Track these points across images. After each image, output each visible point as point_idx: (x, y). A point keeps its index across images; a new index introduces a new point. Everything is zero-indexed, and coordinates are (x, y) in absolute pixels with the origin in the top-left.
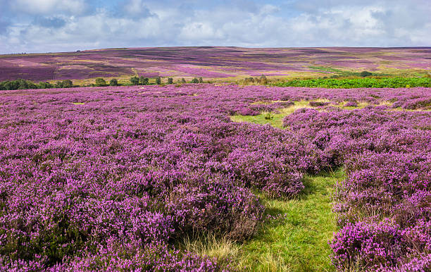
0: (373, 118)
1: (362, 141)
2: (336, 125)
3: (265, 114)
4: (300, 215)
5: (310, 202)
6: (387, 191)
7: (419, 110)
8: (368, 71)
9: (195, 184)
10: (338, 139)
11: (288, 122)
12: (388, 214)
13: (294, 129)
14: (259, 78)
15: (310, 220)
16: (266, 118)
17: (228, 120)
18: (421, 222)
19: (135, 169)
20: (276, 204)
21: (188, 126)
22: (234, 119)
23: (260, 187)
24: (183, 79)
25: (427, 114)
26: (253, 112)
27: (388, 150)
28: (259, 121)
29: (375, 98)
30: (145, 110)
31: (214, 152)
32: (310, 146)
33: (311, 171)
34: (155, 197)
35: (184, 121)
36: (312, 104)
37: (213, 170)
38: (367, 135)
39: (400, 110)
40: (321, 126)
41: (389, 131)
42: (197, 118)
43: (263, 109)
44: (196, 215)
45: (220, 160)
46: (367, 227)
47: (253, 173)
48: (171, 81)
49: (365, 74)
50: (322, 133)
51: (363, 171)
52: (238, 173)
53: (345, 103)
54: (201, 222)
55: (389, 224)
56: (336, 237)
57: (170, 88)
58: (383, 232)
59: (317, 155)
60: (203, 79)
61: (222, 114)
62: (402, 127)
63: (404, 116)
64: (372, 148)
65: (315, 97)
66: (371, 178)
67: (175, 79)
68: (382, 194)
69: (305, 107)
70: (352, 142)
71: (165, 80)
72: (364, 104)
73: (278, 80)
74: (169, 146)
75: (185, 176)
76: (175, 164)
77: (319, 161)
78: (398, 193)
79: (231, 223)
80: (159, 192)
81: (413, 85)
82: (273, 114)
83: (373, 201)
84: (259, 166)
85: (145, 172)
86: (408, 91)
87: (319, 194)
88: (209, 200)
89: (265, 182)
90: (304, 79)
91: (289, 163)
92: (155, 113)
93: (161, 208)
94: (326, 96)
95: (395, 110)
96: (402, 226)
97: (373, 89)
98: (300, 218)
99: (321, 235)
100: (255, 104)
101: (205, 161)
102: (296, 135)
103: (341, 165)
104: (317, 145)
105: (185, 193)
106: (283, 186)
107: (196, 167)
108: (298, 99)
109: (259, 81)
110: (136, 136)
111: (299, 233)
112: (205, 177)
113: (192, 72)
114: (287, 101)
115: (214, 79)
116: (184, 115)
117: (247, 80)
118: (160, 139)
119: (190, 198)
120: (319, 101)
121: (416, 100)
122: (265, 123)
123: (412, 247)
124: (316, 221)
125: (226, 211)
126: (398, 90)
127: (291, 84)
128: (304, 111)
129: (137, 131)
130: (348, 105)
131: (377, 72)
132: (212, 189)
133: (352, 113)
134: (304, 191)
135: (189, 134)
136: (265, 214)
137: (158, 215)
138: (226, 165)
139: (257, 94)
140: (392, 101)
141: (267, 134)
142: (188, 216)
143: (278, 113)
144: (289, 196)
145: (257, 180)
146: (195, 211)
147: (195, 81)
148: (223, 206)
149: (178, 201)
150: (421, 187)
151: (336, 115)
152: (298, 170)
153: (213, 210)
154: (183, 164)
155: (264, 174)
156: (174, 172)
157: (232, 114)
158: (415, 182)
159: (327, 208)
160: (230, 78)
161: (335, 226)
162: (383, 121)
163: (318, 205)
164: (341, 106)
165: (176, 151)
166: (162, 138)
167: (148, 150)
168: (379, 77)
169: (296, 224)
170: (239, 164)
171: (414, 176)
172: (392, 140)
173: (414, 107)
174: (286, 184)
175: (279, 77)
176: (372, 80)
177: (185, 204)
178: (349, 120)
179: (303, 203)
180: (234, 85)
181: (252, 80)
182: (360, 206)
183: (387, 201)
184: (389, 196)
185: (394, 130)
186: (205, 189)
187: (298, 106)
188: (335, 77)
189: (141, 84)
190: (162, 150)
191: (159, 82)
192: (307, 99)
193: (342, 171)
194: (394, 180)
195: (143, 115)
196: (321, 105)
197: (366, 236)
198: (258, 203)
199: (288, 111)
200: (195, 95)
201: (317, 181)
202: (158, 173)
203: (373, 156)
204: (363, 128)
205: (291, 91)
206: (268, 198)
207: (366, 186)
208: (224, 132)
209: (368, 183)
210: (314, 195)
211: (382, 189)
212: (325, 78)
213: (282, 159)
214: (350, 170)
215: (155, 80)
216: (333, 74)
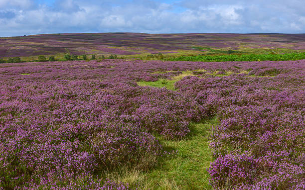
0: (236, 82)
1: (229, 98)
2: (211, 87)
3: (162, 80)
4: (187, 151)
5: (195, 141)
6: (246, 132)
7: (267, 76)
8: (232, 50)
9: (113, 130)
10: (213, 97)
11: (178, 86)
12: (247, 148)
13: (182, 90)
14: (157, 55)
15: (194, 154)
16: (163, 83)
17: (136, 85)
18: (269, 153)
19: (69, 121)
20: (170, 144)
21: (107, 89)
22: (140, 84)
23: (159, 132)
24: (103, 56)
25: (272, 79)
26: (153, 79)
27: (246, 104)
28: (157, 85)
29: (237, 68)
30: (75, 78)
31: (126, 108)
32: (193, 102)
33: (194, 120)
34: (83, 141)
35: (104, 86)
36: (194, 73)
37: (125, 121)
38: (233, 94)
39: (254, 77)
40: (200, 89)
41: (247, 91)
42: (113, 84)
43: (161, 77)
44: (113, 152)
45: (130, 113)
46: (233, 158)
47: (154, 122)
48: (94, 58)
49: (230, 52)
50: (201, 93)
51: (230, 119)
52: (143, 122)
53: (217, 72)
54: (117, 158)
55: (248, 154)
56: (212, 165)
57: (93, 63)
58: (244, 160)
59: (198, 109)
60: (117, 56)
61: (131, 81)
62: (255, 88)
63: (256, 80)
64: (235, 103)
65: (196, 68)
66: (235, 124)
67: (97, 56)
68: (243, 134)
69: (189, 75)
70: (222, 99)
71: (89, 57)
72: (230, 72)
73: (171, 56)
74: (93, 104)
75: (105, 125)
76: (98, 117)
77: (200, 113)
78: (254, 133)
79: (139, 158)
80: (86, 137)
81: (263, 59)
82: (167, 81)
83: (237, 139)
84: (158, 117)
85: (76, 123)
86: (259, 63)
87: (200, 136)
88: (122, 142)
89: (162, 128)
90: (189, 55)
91: (179, 115)
92: (83, 81)
93: (88, 149)
94: (204, 67)
95: (251, 76)
96: (257, 156)
97: (236, 62)
98: (188, 153)
99: (202, 164)
100: (154, 73)
101: (120, 114)
102: (184, 96)
103: (215, 115)
104: (199, 101)
105: (106, 138)
106: (175, 131)
107: (113, 119)
108: (185, 70)
109: (157, 57)
110: (69, 98)
111: (187, 163)
112: (120, 126)
113: (109, 51)
114: (177, 71)
115: (125, 56)
116: (103, 82)
117: (149, 57)
118: (86, 99)
119: (109, 141)
120: (199, 71)
121: (264, 70)
122: (162, 87)
123: (263, 170)
124: (198, 155)
125: (135, 149)
126: (253, 63)
127: (180, 59)
128: (189, 78)
129: (70, 93)
130: (219, 74)
131: (238, 50)
132: (125, 134)
133: (221, 79)
134: (190, 134)
135: (107, 96)
136: (163, 151)
137: (85, 154)
138: (134, 117)
139: (156, 66)
140: (249, 70)
141: (163, 95)
142: (107, 154)
143: (170, 79)
144: (179, 138)
145: (157, 127)
146: (112, 150)
147: (112, 57)
148: (133, 146)
149: (100, 144)
150: (269, 129)
151: (212, 80)
152: (185, 119)
153: (125, 149)
154: (103, 117)
155: (162, 122)
156: (97, 123)
157: (139, 80)
158: (265, 125)
159: (206, 145)
160: (137, 55)
161: (212, 158)
162: (242, 84)
163: (200, 143)
164: (214, 74)
165: (99, 108)
166: (88, 98)
167: (77, 107)
168: (240, 54)
169: (185, 157)
170: (144, 115)
171: (264, 121)
172: (250, 97)
173: (263, 74)
174: (177, 129)
175: (172, 54)
176: (235, 56)
177: (105, 146)
178: (221, 83)
179: (190, 142)
180: (139, 60)
181: (152, 56)
182: (229, 143)
183: (246, 139)
184: (247, 136)
185: (250, 90)
186: (120, 134)
187: (184, 75)
188: (210, 54)
189: (72, 60)
190: (89, 107)
191: (85, 58)
192: (191, 70)
193: (216, 119)
194: (251, 124)
195: (74, 82)
196: (201, 73)
197: (232, 164)
198: (158, 143)
199: (178, 78)
200: (112, 67)
201: (199, 126)
202: (85, 124)
203: (236, 108)
204: (229, 89)
205: (180, 64)
206: (165, 140)
207: (232, 129)
208: (133, 94)
209: (233, 127)
210: (196, 137)
211: (243, 131)
212: (203, 54)
213: (174, 111)
214: (221, 118)
215: (82, 57)
216: (208, 52)
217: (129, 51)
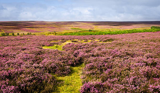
0: (93, 46)
1: (90, 54)
2: (81, 48)
3: (55, 45)
4: (69, 81)
5: (73, 76)
6: (98, 70)
7: (108, 42)
8: (91, 29)
9: (29, 73)
10: (82, 53)
11: (64, 48)
12: (99, 78)
13: (66, 50)
14: (53, 32)
15: (73, 83)
16: (56, 47)
17: (42, 48)
18: (109, 80)
19: (3, 69)
20: (60, 78)
21: (26, 51)
22: (44, 48)
23: (54, 72)
24: (23, 33)
25: (110, 43)
26: (51, 45)
27: (98, 56)
28: (53, 48)
29: (94, 38)
30: (8, 46)
31: (37, 60)
32: (72, 56)
33: (73, 65)
34: (12, 80)
35: (24, 49)
36: (72, 41)
37: (35, 68)
38: (91, 51)
39: (101, 43)
40: (75, 49)
41: (98, 50)
42: (29, 48)
43: (55, 44)
44: (29, 85)
45: (38, 63)
46: (92, 83)
47: (51, 67)
48: (18, 34)
49: (90, 31)
50: (76, 51)
51: (90, 64)
52: (46, 68)
53: (84, 41)
54: (31, 87)
55: (99, 81)
56: (82, 88)
57: (18, 37)
58: (97, 84)
59: (74, 59)
60: (32, 33)
61: (39, 46)
62: (102, 48)
63: (103, 44)
64: (93, 56)
65: (73, 39)
66: (93, 66)
67: (20, 33)
68: (97, 71)
69: (70, 42)
70: (86, 54)
71: (16, 34)
72: (90, 41)
73: (60, 33)
74: (18, 59)
75: (24, 71)
76: (20, 66)
77: (75, 61)
78: (101, 70)
79: (43, 87)
80: (14, 78)
81: (105, 34)
82: (58, 46)
83: (93, 74)
84: (53, 65)
85: (7, 70)
86: (104, 36)
87: (76, 73)
88: (34, 79)
89: (56, 70)
90: (69, 32)
91: (65, 63)
92: (12, 47)
93: (15, 84)
94: (77, 38)
95: (100, 42)
96: (103, 81)
97: (93, 35)
98: (70, 82)
99: (77, 88)
100: (52, 42)
101: (32, 64)
102: (67, 53)
103: (83, 62)
104: (75, 56)
105: (25, 77)
106: (63, 71)
107: (29, 67)
108: (67, 40)
109: (53, 34)
110: (4, 56)
111: (69, 88)
112: (33, 71)
113: (27, 31)
114: (64, 40)
115: (36, 33)
116: (24, 47)
117: (49, 33)
118: (14, 57)
119: (27, 79)
120: (75, 40)
121: (106, 39)
122: (55, 49)
123: (106, 88)
124: (75, 83)
125: (41, 83)
126: (101, 36)
127: (65, 34)
128: (69, 44)
129: (4, 54)
130: (85, 41)
132: (36, 75)
133: (86, 44)
134: (70, 73)
135: (26, 54)
136: (57, 82)
137: (13, 87)
138: (41, 65)
139: (52, 38)
140: (99, 39)
141: (56, 53)
142: (26, 86)
143: (60, 45)
144: (65, 75)
145: (52, 70)
146: (29, 83)
147: (28, 34)
148: (40, 80)
149: (22, 81)
150: (109, 68)
151: (81, 45)
152: (68, 65)
153: (36, 83)
154: (23, 66)
155: (55, 67)
156: (20, 69)
157: (43, 46)
158: (107, 66)
159: (78, 78)
160: (42, 33)
161: (82, 84)
162: (96, 46)
163: (75, 77)
164: (82, 42)
165: (21, 61)
166: (14, 56)
167: (9, 61)
168: (94, 31)
169: (68, 85)
170: (46, 64)
171: (106, 64)
172: (99, 52)
173: (106, 41)
174: (63, 70)
175: (61, 32)
176: (92, 33)
177: (25, 81)
178: (85, 46)
179: (70, 77)
180: (43, 35)
181: (50, 33)
182: (90, 76)
183: (98, 74)
184: (99, 72)
185: (100, 49)
186: (33, 75)
187: (67, 42)
188: (80, 32)
189: (6, 36)
190: (15, 61)
191: (13, 35)
192: (71, 40)
193: (83, 64)
194: (100, 66)
195: (6, 48)
196: (76, 41)
197: (91, 86)
198: (53, 78)
199: (64, 44)
200: (28, 39)
201: (75, 68)
202: (13, 70)
203: (93, 58)
204: (90, 49)
205: (65, 37)
206: (58, 76)
207: (91, 69)
208: (40, 53)
210: (74, 74)
211: (96, 70)
212: (77, 32)
213: (62, 61)
214: (86, 63)
215: (12, 34)
216: (79, 31)
217: (38, 30)
